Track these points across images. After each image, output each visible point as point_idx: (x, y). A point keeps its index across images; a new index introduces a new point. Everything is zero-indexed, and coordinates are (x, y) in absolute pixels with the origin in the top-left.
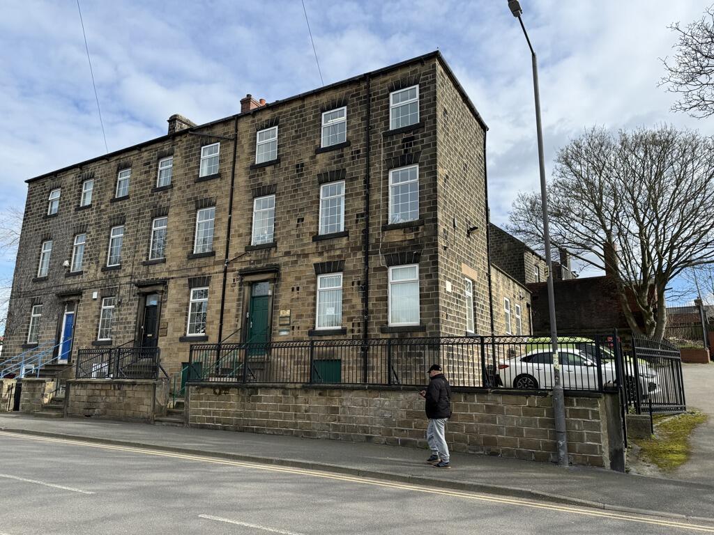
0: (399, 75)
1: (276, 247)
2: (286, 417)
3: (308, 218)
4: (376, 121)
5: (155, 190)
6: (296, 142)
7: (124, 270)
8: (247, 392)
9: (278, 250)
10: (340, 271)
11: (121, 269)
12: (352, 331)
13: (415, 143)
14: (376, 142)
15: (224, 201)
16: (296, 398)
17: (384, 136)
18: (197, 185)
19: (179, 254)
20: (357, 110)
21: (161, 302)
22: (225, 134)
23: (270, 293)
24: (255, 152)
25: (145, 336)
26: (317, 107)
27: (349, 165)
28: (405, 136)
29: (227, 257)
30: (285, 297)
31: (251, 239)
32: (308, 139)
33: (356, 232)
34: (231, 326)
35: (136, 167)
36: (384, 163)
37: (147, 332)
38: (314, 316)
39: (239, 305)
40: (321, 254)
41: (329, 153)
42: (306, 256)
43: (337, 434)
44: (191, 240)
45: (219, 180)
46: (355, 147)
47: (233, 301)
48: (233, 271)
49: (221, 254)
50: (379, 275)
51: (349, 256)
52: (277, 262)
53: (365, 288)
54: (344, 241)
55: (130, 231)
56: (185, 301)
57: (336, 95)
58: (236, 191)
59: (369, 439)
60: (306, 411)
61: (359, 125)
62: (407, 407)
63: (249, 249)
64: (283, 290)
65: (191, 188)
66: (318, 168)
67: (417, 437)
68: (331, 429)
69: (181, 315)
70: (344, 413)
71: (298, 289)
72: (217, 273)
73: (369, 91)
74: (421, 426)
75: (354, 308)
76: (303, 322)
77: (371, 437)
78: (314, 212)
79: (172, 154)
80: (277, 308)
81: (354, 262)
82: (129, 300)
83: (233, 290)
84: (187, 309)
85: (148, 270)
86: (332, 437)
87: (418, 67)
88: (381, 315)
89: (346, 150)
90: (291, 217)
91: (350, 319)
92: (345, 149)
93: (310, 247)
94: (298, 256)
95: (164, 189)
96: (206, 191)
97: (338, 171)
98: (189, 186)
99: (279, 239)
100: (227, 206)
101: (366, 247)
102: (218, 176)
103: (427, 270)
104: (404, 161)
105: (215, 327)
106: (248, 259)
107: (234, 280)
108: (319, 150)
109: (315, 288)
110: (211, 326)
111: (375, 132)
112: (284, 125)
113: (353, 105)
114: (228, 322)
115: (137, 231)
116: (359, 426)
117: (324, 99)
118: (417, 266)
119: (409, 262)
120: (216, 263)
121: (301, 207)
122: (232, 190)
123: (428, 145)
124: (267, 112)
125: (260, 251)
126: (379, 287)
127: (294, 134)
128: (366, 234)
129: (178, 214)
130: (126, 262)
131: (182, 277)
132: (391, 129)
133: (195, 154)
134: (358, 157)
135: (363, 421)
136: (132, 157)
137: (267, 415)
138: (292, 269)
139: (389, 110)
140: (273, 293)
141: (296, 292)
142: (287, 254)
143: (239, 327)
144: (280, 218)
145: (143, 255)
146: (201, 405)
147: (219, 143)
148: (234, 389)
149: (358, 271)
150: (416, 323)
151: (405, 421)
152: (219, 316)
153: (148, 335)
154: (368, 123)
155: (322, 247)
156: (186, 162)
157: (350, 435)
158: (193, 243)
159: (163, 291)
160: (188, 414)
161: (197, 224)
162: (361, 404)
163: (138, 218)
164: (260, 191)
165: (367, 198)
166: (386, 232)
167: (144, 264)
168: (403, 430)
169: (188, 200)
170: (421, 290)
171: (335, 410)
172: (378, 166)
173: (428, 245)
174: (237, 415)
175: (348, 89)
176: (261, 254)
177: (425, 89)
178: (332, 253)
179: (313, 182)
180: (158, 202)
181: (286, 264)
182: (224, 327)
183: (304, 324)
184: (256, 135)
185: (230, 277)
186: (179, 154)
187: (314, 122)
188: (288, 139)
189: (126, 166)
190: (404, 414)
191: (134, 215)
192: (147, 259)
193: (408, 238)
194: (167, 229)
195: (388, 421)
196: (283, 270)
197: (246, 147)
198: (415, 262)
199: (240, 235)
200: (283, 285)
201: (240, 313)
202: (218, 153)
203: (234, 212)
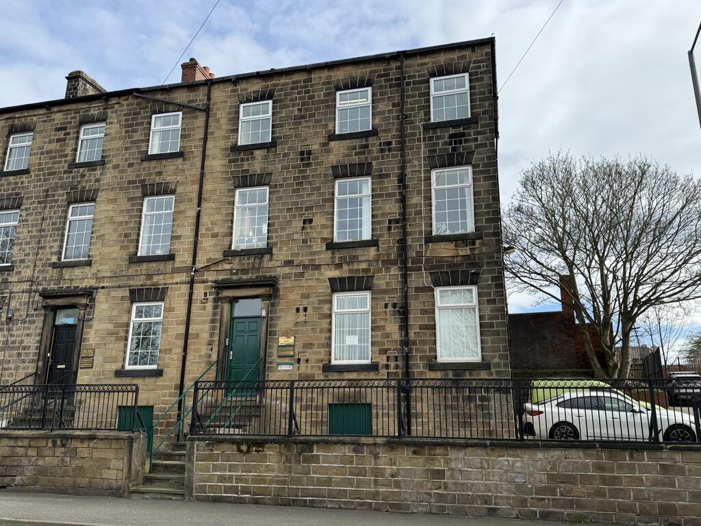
0: (442, 59)
1: (271, 254)
2: (359, 484)
3: (319, 220)
4: (413, 109)
5: (73, 165)
6: (300, 123)
7: (20, 273)
8: (295, 449)
9: (274, 257)
10: (367, 289)
11: (13, 270)
12: (387, 367)
13: (466, 141)
14: (414, 134)
15: (189, 189)
16: (376, 457)
17: (424, 129)
18: (145, 164)
19: (114, 255)
20: (385, 93)
21: (83, 321)
22: (190, 101)
23: (264, 314)
24: (237, 129)
25: (53, 367)
26: (329, 83)
27: (376, 158)
28: (452, 131)
29: (194, 262)
30: (286, 319)
31: (231, 241)
32: (316, 121)
33: (389, 242)
34: (201, 356)
35: (41, 131)
36: (425, 160)
37: (56, 362)
38: (329, 345)
39: (214, 328)
40: (339, 266)
41: (348, 141)
42: (317, 267)
43: (444, 506)
44: (133, 237)
45: (180, 161)
46: (384, 137)
47: (203, 322)
48: (203, 282)
49: (184, 259)
50: (423, 296)
51: (380, 271)
52: (273, 274)
53: (403, 312)
54: (372, 251)
55: (30, 218)
56: (125, 319)
57: (357, 72)
58: (208, 177)
59: (492, 512)
60: (393, 476)
61: (390, 111)
62: (548, 469)
63: (229, 254)
64: (283, 310)
65: (136, 167)
66: (333, 159)
67: (565, 507)
68: (433, 500)
69: (118, 339)
70: (452, 477)
71: (305, 309)
72: (177, 283)
73: (402, 73)
74: (570, 493)
75: (388, 337)
76: (314, 353)
77: (494, 510)
78: (327, 213)
79: (104, 120)
80: (273, 333)
81: (388, 278)
82: (27, 315)
83: (204, 308)
84: (127, 332)
85: (61, 274)
86: (434, 510)
87: (467, 53)
88: (427, 347)
89: (372, 140)
90: (293, 216)
91: (384, 351)
92: (370, 139)
93: (323, 256)
94: (305, 267)
95: (90, 165)
96: (160, 173)
97: (361, 165)
98: (130, 165)
99: (276, 244)
100: (195, 195)
101: (404, 260)
102: (180, 155)
103: (489, 294)
104: (452, 160)
105: (175, 357)
106: (228, 267)
107: (205, 294)
108: (333, 137)
109: (331, 309)
110: (168, 356)
111: (412, 122)
112: (281, 101)
113: (381, 87)
114: (196, 350)
115: (43, 219)
116: (479, 496)
117: (340, 75)
118: (474, 289)
119: (464, 283)
120: (176, 271)
121: (308, 204)
122: (202, 175)
123: (484, 145)
124: (256, 81)
125: (246, 257)
126: (424, 312)
127: (296, 113)
128: (403, 245)
129: (114, 201)
130: (22, 261)
131: (119, 287)
132: (432, 121)
133: (142, 124)
134: (389, 150)
135: (483, 488)
136: (35, 118)
137: (328, 482)
138: (296, 284)
139: (429, 98)
140: (268, 313)
141: (302, 313)
142: (289, 263)
143: (214, 357)
144: (278, 217)
145: (52, 253)
146: (215, 468)
147: (181, 113)
148: (273, 445)
149: (392, 291)
150: (476, 358)
151: (545, 487)
152: (182, 343)
153: (59, 367)
154: (402, 110)
155: (341, 258)
156: (127, 132)
157: (463, 507)
158: (138, 241)
159: (87, 305)
160: (191, 482)
161: (143, 216)
162: (479, 465)
163: (45, 202)
164: (246, 181)
165: (403, 200)
166: (430, 244)
167: (54, 266)
168: (544, 499)
169: (130, 182)
170: (481, 317)
171: (440, 474)
172: (417, 162)
173: (488, 263)
174: (278, 482)
175: (373, 67)
176: (248, 262)
177: (477, 79)
178: (355, 266)
179: (326, 175)
180: (79, 182)
181: (287, 277)
182: (189, 358)
183: (315, 355)
184: (239, 108)
185: (199, 290)
186: (116, 121)
187: (327, 101)
188: (287, 117)
189: (24, 129)
190: (544, 478)
191: (37, 198)
192: (59, 259)
193: (461, 253)
194: (94, 220)
195: (520, 488)
196: (282, 284)
197: (224, 121)
198: (473, 283)
199: (215, 236)
200: (282, 304)
201: (216, 338)
202: (180, 125)
203: (204, 205)
